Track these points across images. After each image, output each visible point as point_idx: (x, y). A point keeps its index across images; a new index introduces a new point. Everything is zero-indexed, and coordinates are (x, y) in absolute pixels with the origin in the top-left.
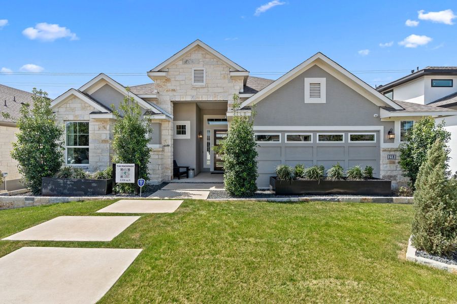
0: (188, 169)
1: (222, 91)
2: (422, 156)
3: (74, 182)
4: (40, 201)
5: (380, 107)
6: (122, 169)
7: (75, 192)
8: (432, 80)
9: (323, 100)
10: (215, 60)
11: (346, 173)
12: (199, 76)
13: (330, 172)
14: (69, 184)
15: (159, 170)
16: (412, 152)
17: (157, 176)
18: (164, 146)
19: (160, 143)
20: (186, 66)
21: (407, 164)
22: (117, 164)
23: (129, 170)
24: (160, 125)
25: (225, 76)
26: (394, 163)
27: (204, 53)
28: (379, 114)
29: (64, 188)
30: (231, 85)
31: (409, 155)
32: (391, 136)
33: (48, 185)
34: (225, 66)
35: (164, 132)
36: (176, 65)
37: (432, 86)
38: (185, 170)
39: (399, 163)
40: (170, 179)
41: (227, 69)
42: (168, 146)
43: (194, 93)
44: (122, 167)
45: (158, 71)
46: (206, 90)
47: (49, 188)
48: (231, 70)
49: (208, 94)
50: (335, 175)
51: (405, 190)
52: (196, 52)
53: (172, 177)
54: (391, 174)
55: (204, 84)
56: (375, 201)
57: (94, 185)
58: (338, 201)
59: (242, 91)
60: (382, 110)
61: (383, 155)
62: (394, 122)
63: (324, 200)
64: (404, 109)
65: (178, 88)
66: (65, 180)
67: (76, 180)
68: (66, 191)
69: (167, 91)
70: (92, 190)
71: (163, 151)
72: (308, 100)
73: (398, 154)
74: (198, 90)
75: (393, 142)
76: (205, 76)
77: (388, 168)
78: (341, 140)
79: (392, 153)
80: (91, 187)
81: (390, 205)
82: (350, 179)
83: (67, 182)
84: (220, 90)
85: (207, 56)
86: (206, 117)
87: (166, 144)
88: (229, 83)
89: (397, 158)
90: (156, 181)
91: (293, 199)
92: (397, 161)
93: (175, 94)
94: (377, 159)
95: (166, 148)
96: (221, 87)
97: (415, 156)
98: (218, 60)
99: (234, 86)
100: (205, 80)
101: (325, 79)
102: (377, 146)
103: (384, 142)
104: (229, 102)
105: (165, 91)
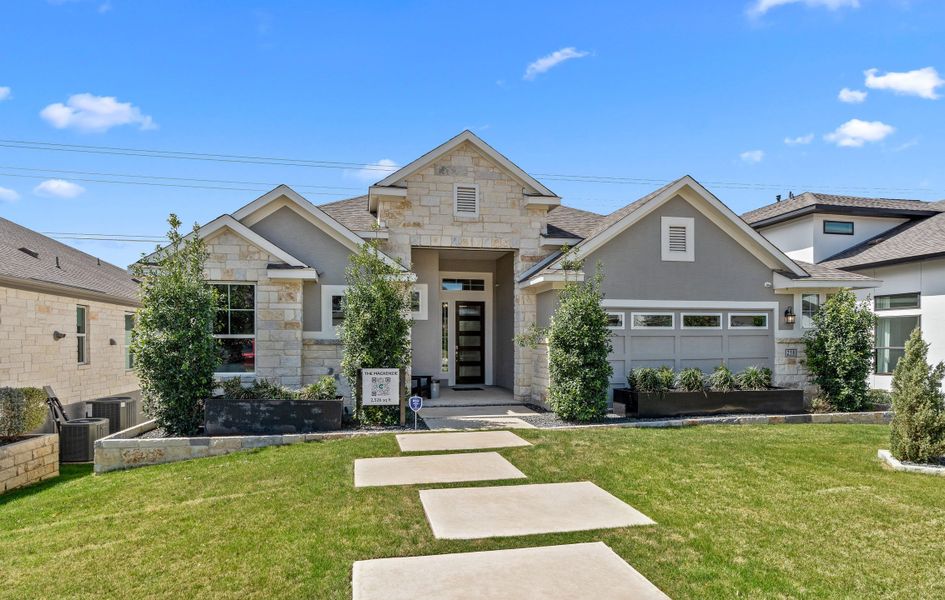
0: (430, 380)
1: (509, 230)
2: (841, 351)
3: (275, 406)
4: (223, 445)
5: (773, 270)
6: (374, 380)
7: (276, 427)
8: (825, 222)
9: (689, 256)
10: (496, 171)
11: (740, 378)
12: (467, 200)
13: (716, 377)
14: (264, 412)
16: (826, 345)
20: (443, 178)
21: (818, 364)
22: (364, 371)
23: (388, 380)
25: (514, 204)
26: (794, 362)
27: (476, 155)
28: (772, 281)
29: (254, 418)
30: (525, 219)
31: (821, 349)
32: (790, 319)
33: (219, 415)
34: (514, 184)
36: (423, 175)
37: (825, 232)
38: (426, 382)
39: (802, 362)
41: (518, 190)
43: (457, 231)
44: (376, 376)
45: (391, 186)
46: (478, 227)
47: (220, 420)
48: (525, 191)
49: (482, 234)
50: (725, 383)
51: (821, 404)
52: (462, 153)
54: (790, 381)
55: (475, 215)
56: (788, 421)
57: (316, 410)
58: (739, 422)
59: (545, 231)
60: (776, 276)
61: (779, 349)
62: (793, 295)
63: (720, 422)
64: (810, 276)
65: (426, 220)
66: (256, 404)
67: (278, 403)
68: (258, 426)
69: (404, 225)
70: (311, 421)
72: (667, 255)
73: (802, 347)
74: (465, 226)
75: (792, 328)
76: (477, 201)
77: (786, 371)
78: (718, 325)
79: (792, 346)
80: (312, 416)
81: (810, 425)
82: (745, 388)
83: (259, 406)
84: (507, 228)
85: (482, 162)
86: (441, 276)
88: (521, 215)
89: (798, 354)
91: (674, 422)
92: (798, 360)
93: (420, 231)
94: (769, 357)
96: (507, 223)
97: (831, 351)
98: (501, 170)
99: (530, 223)
100: (477, 207)
101: (692, 220)
102: (770, 335)
103: (780, 329)
104: (521, 252)
105: (401, 226)
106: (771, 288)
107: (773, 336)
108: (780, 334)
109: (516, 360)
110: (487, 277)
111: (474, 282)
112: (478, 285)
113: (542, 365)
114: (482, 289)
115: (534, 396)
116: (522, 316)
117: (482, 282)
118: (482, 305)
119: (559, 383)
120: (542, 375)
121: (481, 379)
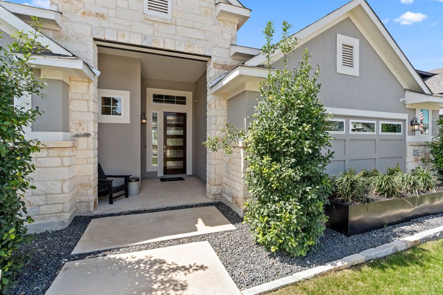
0: (128, 179)
1: (202, 37)
5: (406, 89)
9: (355, 71)
15: (62, 192)
17: (59, 207)
18: (77, 136)
19: (66, 129)
24: (66, 86)
25: (206, 12)
26: (418, 160)
28: (404, 98)
32: (415, 127)
35: (74, 105)
38: (121, 181)
39: (422, 160)
40: (92, 209)
42: (88, 135)
43: (148, 30)
49: (175, 37)
53: (95, 203)
55: (168, 17)
60: (407, 93)
62: (415, 109)
64: (432, 95)
65: (112, 13)
69: (84, 13)
71: (74, 147)
72: (341, 69)
74: (156, 26)
78: (373, 130)
79: (417, 148)
84: (200, 35)
86: (151, 92)
87: (82, 132)
90: (56, 220)
93: (104, 23)
94: (403, 156)
95: (81, 140)
96: (200, 30)
99: (222, 33)
100: (169, 8)
101: (358, 40)
102: (403, 140)
103: (408, 135)
104: (213, 60)
105: (79, 13)
106: (404, 103)
107: (405, 140)
108: (409, 139)
109: (208, 161)
110: (189, 95)
111: (178, 98)
112: (182, 100)
113: (234, 167)
114: (184, 103)
115: (225, 195)
116: (213, 119)
117: (184, 98)
118: (184, 115)
119: (263, 202)
120: (234, 178)
121: (183, 170)
